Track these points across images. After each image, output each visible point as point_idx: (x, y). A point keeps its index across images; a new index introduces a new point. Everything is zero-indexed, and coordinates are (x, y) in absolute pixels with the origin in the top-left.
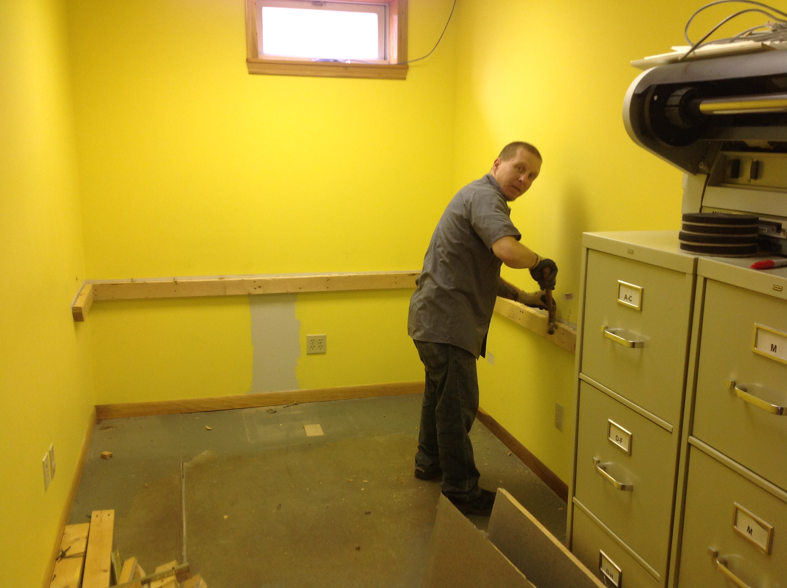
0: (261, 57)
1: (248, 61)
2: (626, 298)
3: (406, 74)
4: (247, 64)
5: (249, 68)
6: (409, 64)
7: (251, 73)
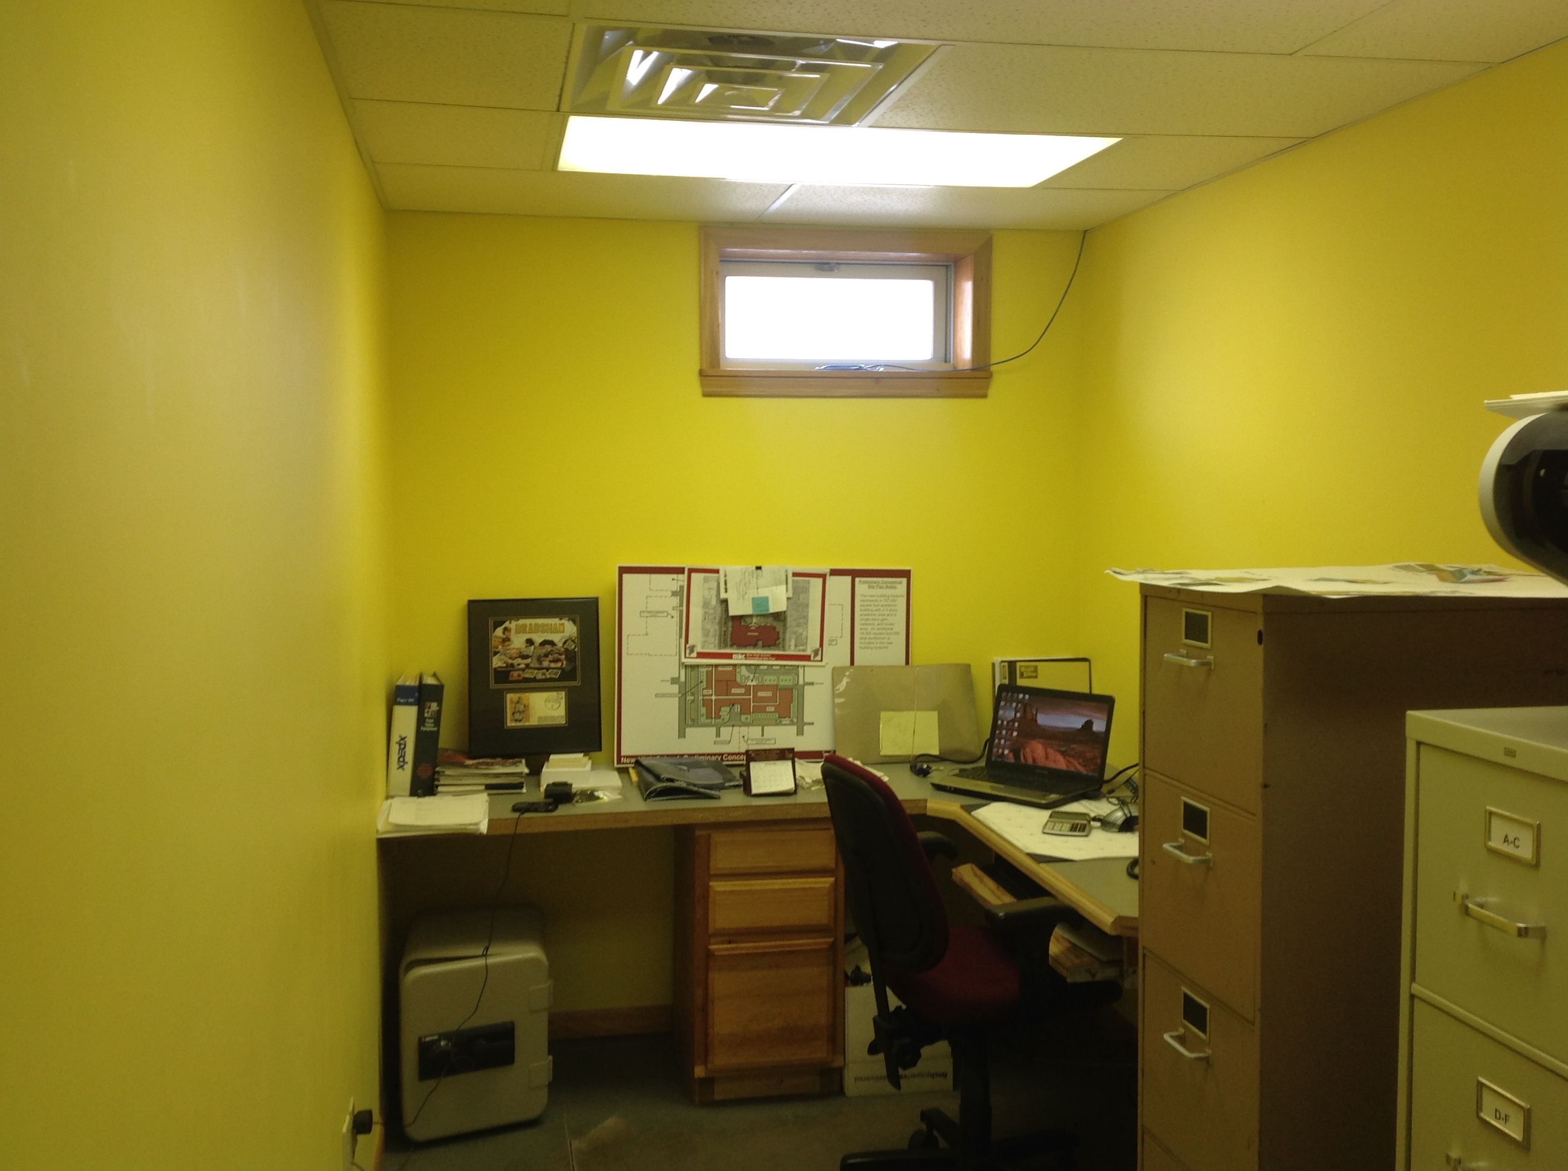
0: (725, 367)
1: (702, 374)
2: (1506, 840)
3: (987, 387)
4: (701, 380)
5: (703, 385)
6: (994, 368)
7: (706, 395)
